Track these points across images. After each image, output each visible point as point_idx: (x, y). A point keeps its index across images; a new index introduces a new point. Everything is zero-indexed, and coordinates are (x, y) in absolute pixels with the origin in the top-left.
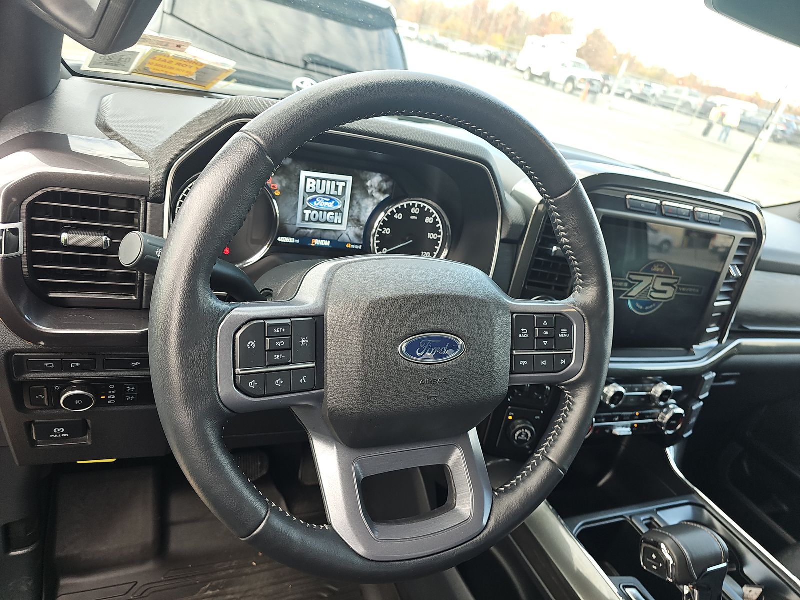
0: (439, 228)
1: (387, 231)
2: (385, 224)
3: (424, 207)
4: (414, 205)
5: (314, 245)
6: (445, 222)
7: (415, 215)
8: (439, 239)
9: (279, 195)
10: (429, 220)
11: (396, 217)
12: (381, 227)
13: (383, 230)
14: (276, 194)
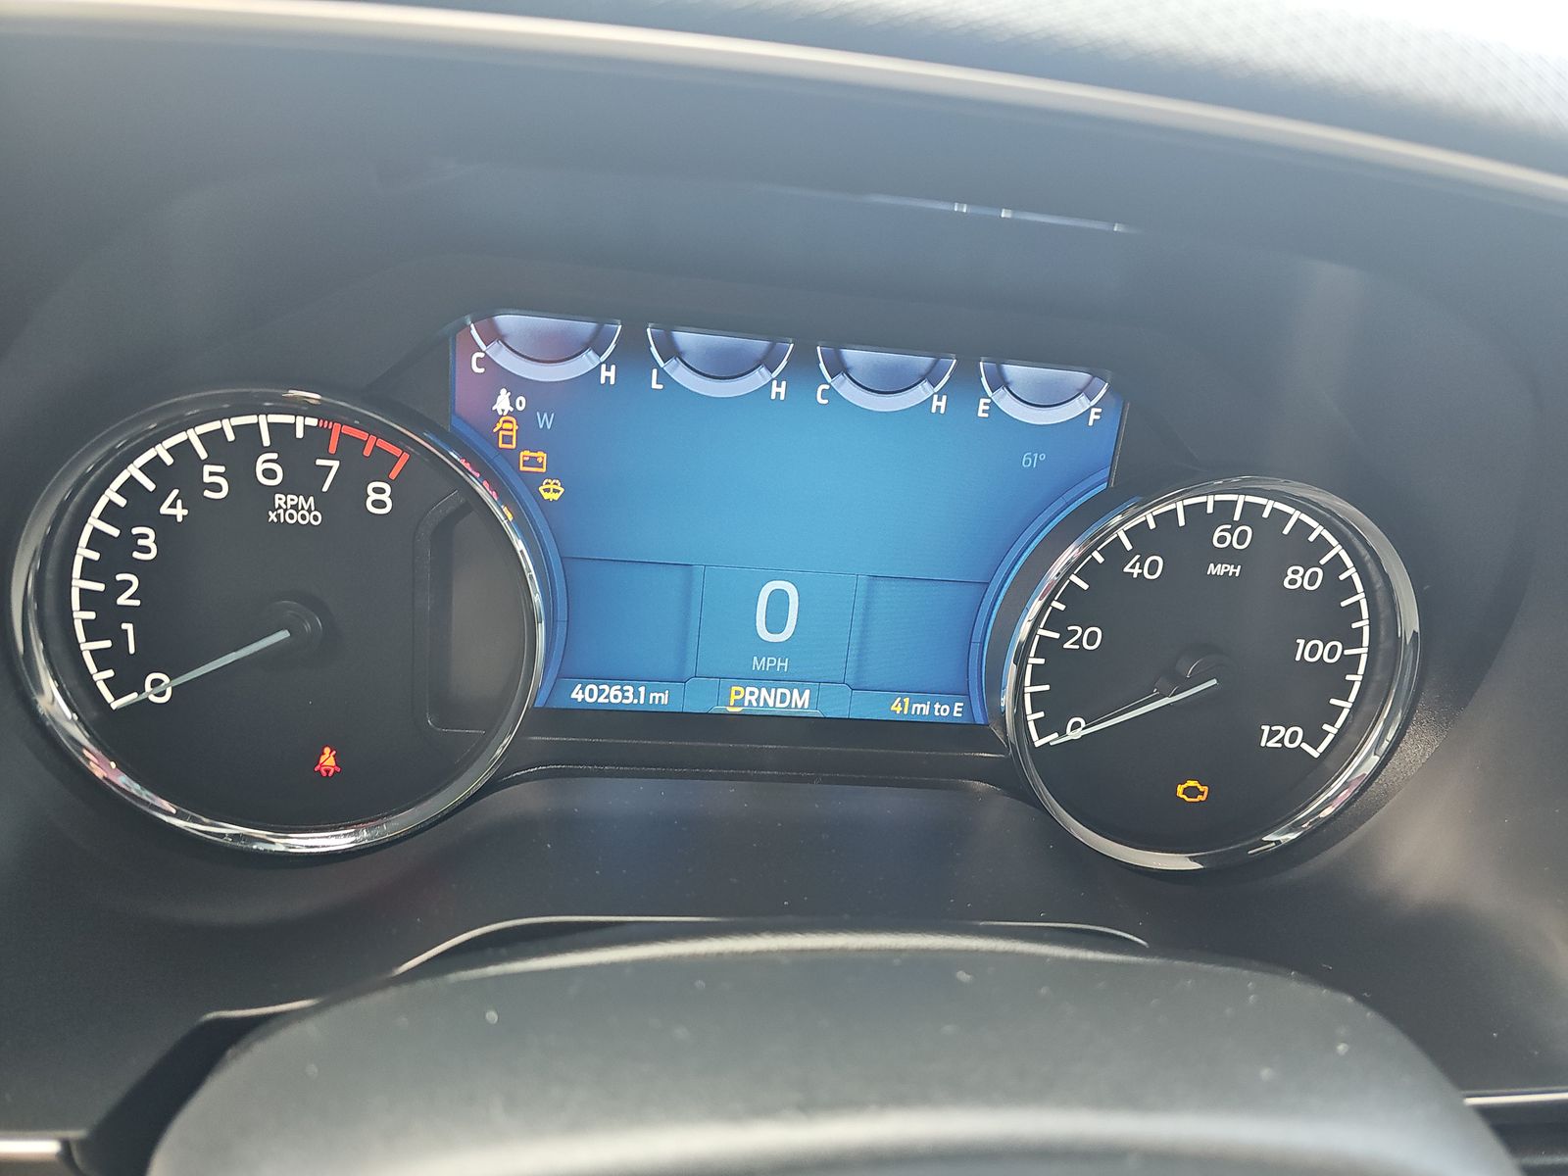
0: (1355, 611)
1: (1086, 638)
2: (1075, 608)
3: (1281, 517)
4: (1224, 510)
5: (737, 710)
6: (1385, 577)
7: (1228, 555)
8: (1351, 663)
9: (556, 496)
10: (1297, 578)
11: (1133, 569)
12: (1056, 621)
13: (1067, 635)
14: (546, 496)
